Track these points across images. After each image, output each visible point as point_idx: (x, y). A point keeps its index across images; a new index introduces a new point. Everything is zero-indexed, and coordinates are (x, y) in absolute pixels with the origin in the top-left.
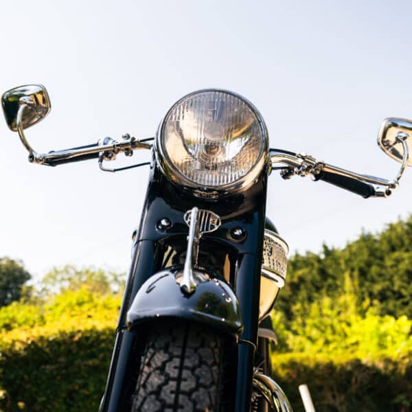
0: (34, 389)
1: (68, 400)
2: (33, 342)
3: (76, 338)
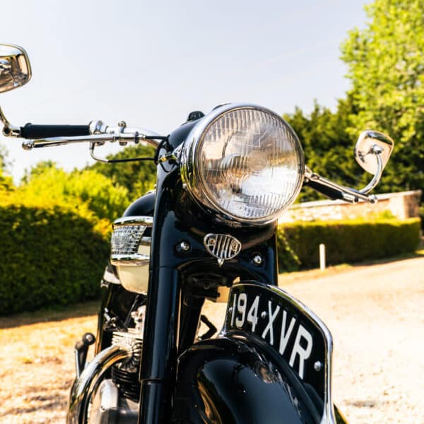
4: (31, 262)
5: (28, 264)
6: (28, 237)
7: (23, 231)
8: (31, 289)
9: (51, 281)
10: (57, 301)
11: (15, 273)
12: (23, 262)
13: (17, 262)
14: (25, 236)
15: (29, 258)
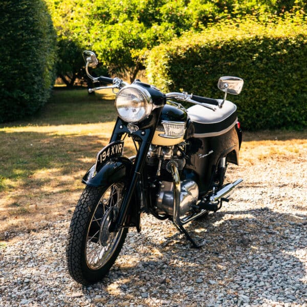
0: (191, 80)
1: (213, 88)
2: (190, 49)
3: (220, 47)
4: (272, 87)
5: (269, 89)
6: (269, 65)
7: (265, 60)
8: (272, 111)
9: (291, 104)
10: (297, 122)
11: (257, 96)
12: (264, 87)
13: (259, 88)
14: (267, 64)
15: (271, 83)
